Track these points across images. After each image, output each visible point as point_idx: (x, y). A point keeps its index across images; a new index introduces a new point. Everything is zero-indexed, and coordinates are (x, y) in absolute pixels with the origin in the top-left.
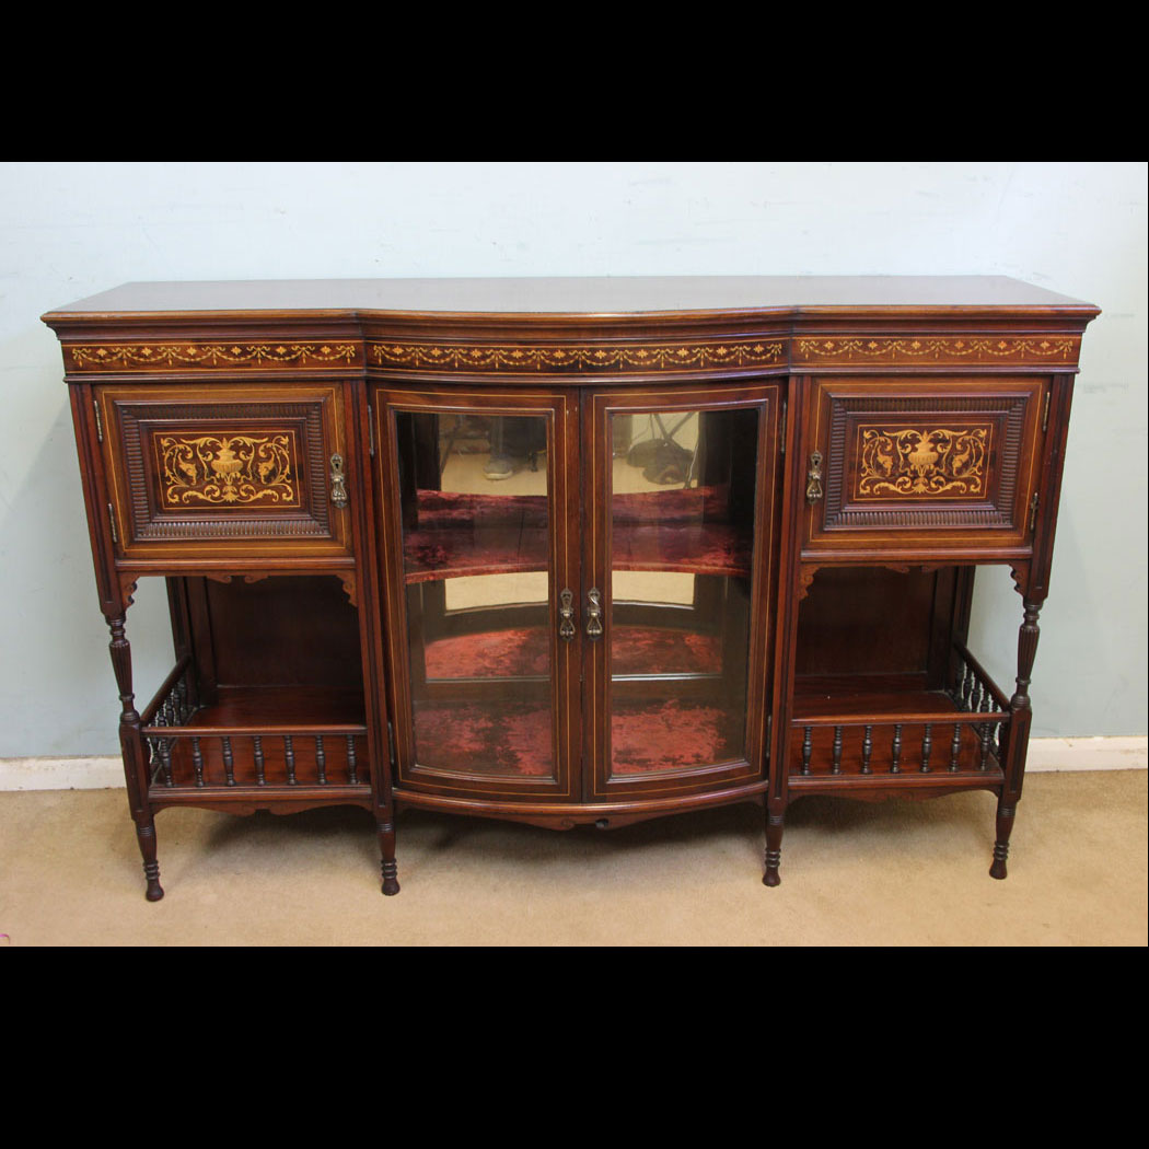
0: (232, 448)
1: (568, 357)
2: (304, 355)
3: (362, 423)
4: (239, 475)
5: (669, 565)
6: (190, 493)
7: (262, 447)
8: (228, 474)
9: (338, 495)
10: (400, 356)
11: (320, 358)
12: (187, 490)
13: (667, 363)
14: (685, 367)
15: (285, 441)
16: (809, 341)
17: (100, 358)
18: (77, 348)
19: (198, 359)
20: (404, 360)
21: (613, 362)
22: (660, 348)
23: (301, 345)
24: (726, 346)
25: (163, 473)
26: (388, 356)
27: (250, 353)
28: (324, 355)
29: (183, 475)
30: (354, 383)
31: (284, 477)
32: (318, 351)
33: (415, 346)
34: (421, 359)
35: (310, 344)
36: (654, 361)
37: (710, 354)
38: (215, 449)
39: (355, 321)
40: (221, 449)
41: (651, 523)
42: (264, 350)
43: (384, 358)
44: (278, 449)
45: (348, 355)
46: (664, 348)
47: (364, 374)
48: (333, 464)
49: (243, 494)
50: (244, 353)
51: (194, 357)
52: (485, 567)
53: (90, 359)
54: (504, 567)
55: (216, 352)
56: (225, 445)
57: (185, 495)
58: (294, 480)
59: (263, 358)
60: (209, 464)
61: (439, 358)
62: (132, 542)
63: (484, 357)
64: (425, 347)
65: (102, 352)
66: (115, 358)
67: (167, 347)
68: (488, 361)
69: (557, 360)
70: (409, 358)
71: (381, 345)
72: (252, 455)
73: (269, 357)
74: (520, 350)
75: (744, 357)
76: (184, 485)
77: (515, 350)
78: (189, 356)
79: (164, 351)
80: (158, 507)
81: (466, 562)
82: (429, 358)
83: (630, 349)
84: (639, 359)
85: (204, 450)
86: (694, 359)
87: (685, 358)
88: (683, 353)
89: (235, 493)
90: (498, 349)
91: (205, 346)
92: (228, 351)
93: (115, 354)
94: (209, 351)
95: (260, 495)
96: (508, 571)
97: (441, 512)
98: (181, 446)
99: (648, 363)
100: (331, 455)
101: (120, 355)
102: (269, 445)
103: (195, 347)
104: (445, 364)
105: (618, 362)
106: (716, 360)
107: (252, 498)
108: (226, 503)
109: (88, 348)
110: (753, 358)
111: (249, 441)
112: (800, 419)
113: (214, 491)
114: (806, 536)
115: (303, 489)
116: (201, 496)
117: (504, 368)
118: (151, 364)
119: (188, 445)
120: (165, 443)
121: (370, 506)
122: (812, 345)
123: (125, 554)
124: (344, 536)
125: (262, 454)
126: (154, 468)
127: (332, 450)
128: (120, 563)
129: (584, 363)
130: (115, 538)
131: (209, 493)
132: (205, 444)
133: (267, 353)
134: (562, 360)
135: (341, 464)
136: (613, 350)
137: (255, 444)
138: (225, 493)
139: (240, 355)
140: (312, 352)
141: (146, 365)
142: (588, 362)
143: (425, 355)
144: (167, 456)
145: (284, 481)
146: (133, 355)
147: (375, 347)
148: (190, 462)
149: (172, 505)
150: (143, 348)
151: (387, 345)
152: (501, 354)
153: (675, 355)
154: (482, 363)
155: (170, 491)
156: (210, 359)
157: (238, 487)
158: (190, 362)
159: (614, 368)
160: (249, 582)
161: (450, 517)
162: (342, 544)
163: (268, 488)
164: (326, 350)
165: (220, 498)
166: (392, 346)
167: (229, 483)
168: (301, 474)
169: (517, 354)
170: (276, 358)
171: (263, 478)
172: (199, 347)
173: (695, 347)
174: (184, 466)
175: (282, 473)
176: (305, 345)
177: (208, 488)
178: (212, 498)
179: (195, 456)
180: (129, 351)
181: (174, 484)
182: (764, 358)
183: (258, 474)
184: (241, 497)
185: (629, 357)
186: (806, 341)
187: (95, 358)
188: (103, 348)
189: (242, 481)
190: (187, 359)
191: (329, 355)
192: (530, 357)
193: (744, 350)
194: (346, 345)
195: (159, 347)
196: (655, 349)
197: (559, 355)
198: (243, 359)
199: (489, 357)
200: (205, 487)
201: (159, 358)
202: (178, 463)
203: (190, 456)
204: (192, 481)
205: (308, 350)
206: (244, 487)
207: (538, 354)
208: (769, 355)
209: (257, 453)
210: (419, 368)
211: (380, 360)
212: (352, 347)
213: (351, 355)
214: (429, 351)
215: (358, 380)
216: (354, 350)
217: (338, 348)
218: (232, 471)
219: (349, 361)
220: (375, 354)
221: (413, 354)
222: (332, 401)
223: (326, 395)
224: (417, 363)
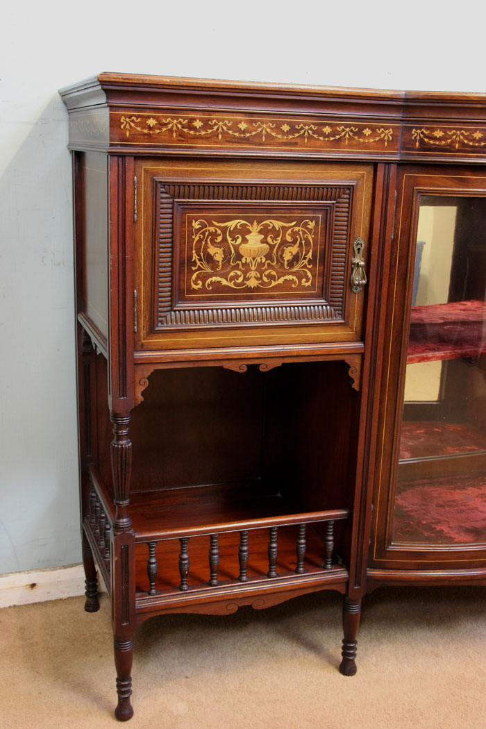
0: (260, 232)
2: (347, 135)
3: (388, 207)
4: (264, 260)
6: (214, 279)
7: (289, 232)
8: (254, 259)
9: (358, 279)
10: (440, 139)
11: (362, 140)
12: (211, 276)
15: (312, 225)
17: (150, 128)
18: (126, 116)
19: (248, 135)
20: (443, 142)
23: (346, 126)
25: (190, 257)
26: (426, 140)
27: (298, 131)
28: (365, 137)
29: (209, 259)
30: (387, 166)
31: (306, 262)
32: (360, 133)
33: (457, 129)
34: (461, 142)
35: (353, 125)
38: (244, 232)
39: (403, 103)
40: (251, 232)
42: (311, 129)
43: (421, 141)
44: (304, 233)
45: (386, 138)
47: (397, 158)
48: (356, 249)
49: (265, 279)
50: (293, 130)
51: (244, 132)
53: (139, 129)
55: (266, 127)
56: (255, 228)
57: (209, 281)
58: (315, 265)
59: (310, 137)
60: (236, 248)
61: (480, 140)
62: (152, 331)
64: (467, 130)
65: (152, 122)
66: (164, 129)
67: (219, 120)
70: (449, 141)
71: (420, 128)
72: (279, 238)
73: (315, 136)
76: (209, 270)
78: (240, 131)
79: (215, 124)
80: (180, 293)
82: (471, 141)
85: (234, 233)
89: (257, 279)
91: (256, 122)
92: (278, 128)
93: (166, 125)
94: (259, 126)
95: (281, 281)
98: (212, 229)
100: (355, 239)
101: (170, 126)
102: (296, 229)
103: (246, 122)
107: (274, 284)
108: (248, 289)
109: (138, 117)
111: (278, 224)
113: (237, 277)
115: (323, 275)
116: (224, 282)
118: (201, 137)
119: (219, 227)
120: (196, 225)
121: (385, 290)
123: (142, 345)
124: (356, 321)
125: (289, 239)
126: (182, 251)
127: (357, 235)
128: (137, 355)
130: (136, 327)
131: (232, 279)
132: (236, 226)
133: (314, 132)
135: (362, 248)
137: (283, 227)
138: (249, 279)
139: (289, 133)
140: (355, 134)
141: (195, 137)
143: (466, 138)
144: (197, 238)
145: (305, 266)
146: (183, 127)
147: (414, 130)
148: (218, 245)
149: (195, 291)
150: (194, 119)
151: (427, 129)
155: (194, 277)
156: (259, 135)
157: (261, 273)
158: (239, 138)
160: (264, 370)
162: (352, 329)
163: (289, 274)
164: (367, 132)
165: (242, 284)
166: (433, 130)
167: (253, 268)
168: (323, 259)
170: (321, 138)
171: (286, 263)
172: (251, 122)
174: (212, 250)
175: (305, 258)
176: (349, 126)
177: (232, 274)
178: (236, 284)
179: (225, 240)
180: (180, 123)
181: (200, 269)
183: (282, 258)
184: (263, 283)
187: (143, 128)
188: (154, 117)
189: (266, 266)
190: (237, 134)
191: (369, 136)
194: (386, 128)
195: (211, 120)
198: (291, 137)
200: (230, 272)
201: (210, 131)
202: (206, 247)
203: (219, 239)
204: (218, 266)
205: (352, 131)
206: (267, 273)
209: (284, 236)
210: (459, 151)
211: (417, 144)
212: (391, 130)
213: (389, 138)
214: (471, 134)
215: (391, 163)
216: (392, 133)
217: (378, 131)
218: (258, 256)
219: (386, 143)
220: (413, 138)
221: (454, 137)
222: (362, 185)
223: (358, 180)
224: (457, 146)
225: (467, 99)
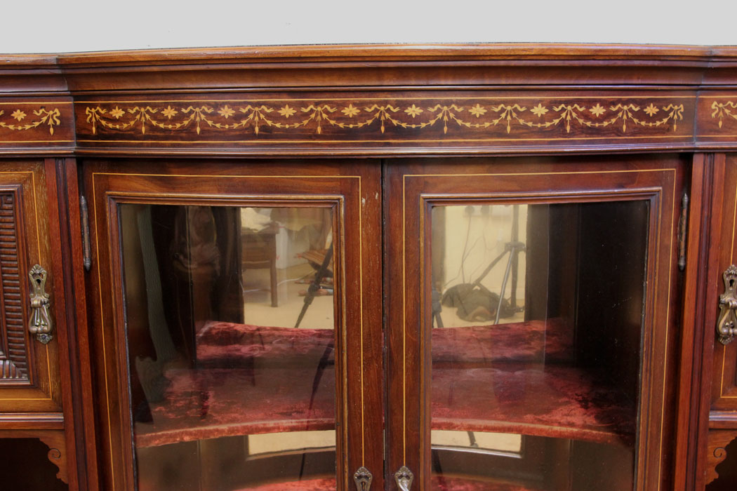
1: (363, 116)
3: (71, 221)
5: (507, 424)
9: (41, 324)
10: (120, 120)
11: (11, 127)
13: (516, 126)
14: (543, 132)
16: (723, 102)
20: (125, 125)
21: (432, 122)
22: (506, 103)
24: (604, 103)
26: (104, 123)
28: (16, 122)
32: (7, 118)
33: (140, 105)
34: (148, 124)
36: (496, 122)
37: (581, 115)
39: (58, 72)
41: (482, 363)
43: (99, 126)
45: (51, 122)
46: (512, 103)
47: (71, 149)
48: (33, 280)
52: (260, 424)
54: (286, 422)
61: (175, 120)
63: (238, 117)
64: (153, 106)
68: (244, 122)
69: (347, 119)
70: (132, 123)
71: (94, 106)
74: (291, 105)
75: (629, 121)
77: (283, 105)
81: (239, 416)
82: (160, 121)
83: (459, 104)
84: (473, 118)
86: (556, 121)
87: (542, 119)
88: (540, 110)
90: (259, 105)
96: (292, 429)
97: (230, 347)
99: (487, 125)
100: (29, 266)
104: (182, 129)
105: (440, 123)
106: (589, 124)
110: (643, 123)
112: (710, 218)
114: (715, 389)
117: (267, 132)
121: (84, 340)
122: (729, 107)
124: (50, 383)
127: (32, 260)
129: (387, 123)
134: (355, 119)
135: (44, 280)
136: (432, 104)
142: (395, 122)
143: (154, 117)
147: (88, 109)
151: (103, 106)
152: (263, 112)
153: (528, 113)
154: (236, 126)
159: (435, 132)
161: (237, 353)
162: (47, 394)
164: (19, 115)
166: (109, 107)
169: (287, 112)
173: (558, 103)
182: (658, 123)
185: (458, 115)
186: (719, 101)
191: (23, 122)
192: (307, 115)
193: (631, 110)
196: (497, 103)
197: (351, 111)
199: (246, 116)
207: (320, 111)
208: (665, 120)
210: (146, 138)
211: (94, 129)
212: (56, 110)
213: (55, 122)
214: (160, 111)
215: (65, 158)
216: (58, 114)
217: (35, 113)
219: (52, 130)
220: (88, 120)
221: (138, 117)
222: (31, 190)
223: (23, 182)
224: (143, 129)
225: (132, 60)
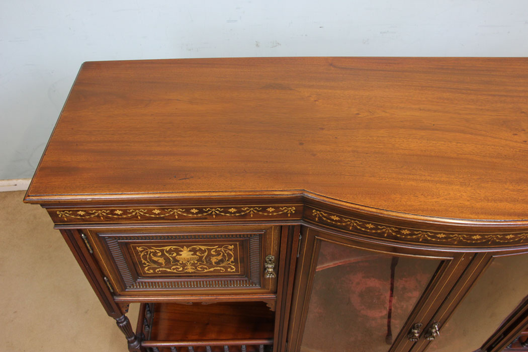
0: (190, 251)
2: (251, 212)
4: (196, 262)
6: (161, 269)
7: (213, 250)
8: (188, 262)
10: (336, 221)
11: (266, 214)
12: (158, 268)
15: (230, 247)
17: (81, 216)
18: (60, 211)
19: (163, 215)
20: (339, 224)
23: (250, 207)
25: (140, 262)
26: (324, 219)
27: (206, 212)
28: (268, 212)
29: (155, 262)
30: (291, 227)
32: (263, 211)
33: (351, 219)
34: (354, 227)
35: (257, 207)
38: (177, 251)
40: (182, 251)
42: (217, 210)
43: (320, 218)
44: (226, 251)
45: (289, 212)
47: (300, 223)
48: (267, 260)
49: (199, 269)
50: (201, 212)
51: (159, 214)
53: (73, 217)
55: (177, 212)
56: (185, 250)
57: (157, 270)
58: (237, 264)
59: (216, 215)
60: (174, 257)
61: (372, 229)
62: (123, 291)
65: (82, 213)
66: (92, 216)
67: (135, 209)
70: (344, 224)
71: (320, 211)
72: (206, 253)
73: (222, 214)
74: (445, 233)
76: (156, 266)
78: (155, 214)
79: (133, 212)
80: (139, 276)
82: (363, 228)
85: (170, 252)
89: (193, 269)
91: (168, 208)
92: (187, 211)
93: (93, 214)
94: (171, 211)
95: (212, 269)
98: (152, 250)
100: (266, 256)
101: (96, 214)
102: (219, 249)
103: (159, 209)
104: (376, 233)
107: (206, 271)
108: (187, 273)
109: (70, 211)
111: (203, 248)
113: (178, 268)
115: (243, 268)
116: (169, 270)
118: (123, 218)
119: (157, 250)
120: (140, 249)
121: (291, 278)
123: (120, 294)
124: (270, 287)
125: (213, 253)
126: (133, 260)
127: (268, 254)
128: (117, 299)
129: (493, 241)
130: (112, 291)
131: (174, 269)
132: (170, 249)
133: (220, 212)
135: (273, 260)
137: (208, 249)
138: (186, 269)
139: (198, 213)
140: (259, 211)
141: (119, 219)
143: (359, 225)
144: (142, 254)
145: (229, 264)
146: (107, 214)
147: (314, 211)
148: (160, 257)
149: (149, 274)
150: (116, 210)
151: (325, 213)
152: (427, 234)
155: (146, 269)
156: (172, 215)
157: (196, 267)
158: (156, 218)
162: (268, 289)
163: (218, 267)
164: (270, 210)
165: (183, 271)
166: (330, 215)
167: (189, 265)
168: (242, 261)
169: (441, 236)
170: (227, 215)
171: (214, 263)
172: (163, 209)
174: (155, 259)
175: (228, 261)
176: (253, 207)
177: (174, 267)
178: (177, 271)
179: (163, 255)
180: (105, 212)
181: (149, 266)
183: (210, 261)
184: (198, 271)
187: (76, 216)
188: (82, 210)
189: (199, 264)
190: (153, 216)
191: (273, 212)
192: (452, 238)
194: (289, 207)
195: (129, 210)
198: (199, 215)
200: (171, 267)
201: (130, 215)
202: (150, 258)
203: (159, 254)
204: (162, 265)
205: (255, 210)
206: (200, 267)
209: (209, 252)
210: (351, 231)
211: (317, 219)
212: (293, 208)
213: (292, 212)
214: (364, 224)
217: (281, 209)
218: (191, 260)
219: (289, 215)
220: (313, 214)
221: (349, 223)
222: (271, 232)
223: (267, 229)
224: (350, 228)
